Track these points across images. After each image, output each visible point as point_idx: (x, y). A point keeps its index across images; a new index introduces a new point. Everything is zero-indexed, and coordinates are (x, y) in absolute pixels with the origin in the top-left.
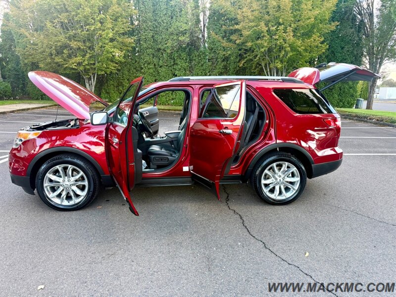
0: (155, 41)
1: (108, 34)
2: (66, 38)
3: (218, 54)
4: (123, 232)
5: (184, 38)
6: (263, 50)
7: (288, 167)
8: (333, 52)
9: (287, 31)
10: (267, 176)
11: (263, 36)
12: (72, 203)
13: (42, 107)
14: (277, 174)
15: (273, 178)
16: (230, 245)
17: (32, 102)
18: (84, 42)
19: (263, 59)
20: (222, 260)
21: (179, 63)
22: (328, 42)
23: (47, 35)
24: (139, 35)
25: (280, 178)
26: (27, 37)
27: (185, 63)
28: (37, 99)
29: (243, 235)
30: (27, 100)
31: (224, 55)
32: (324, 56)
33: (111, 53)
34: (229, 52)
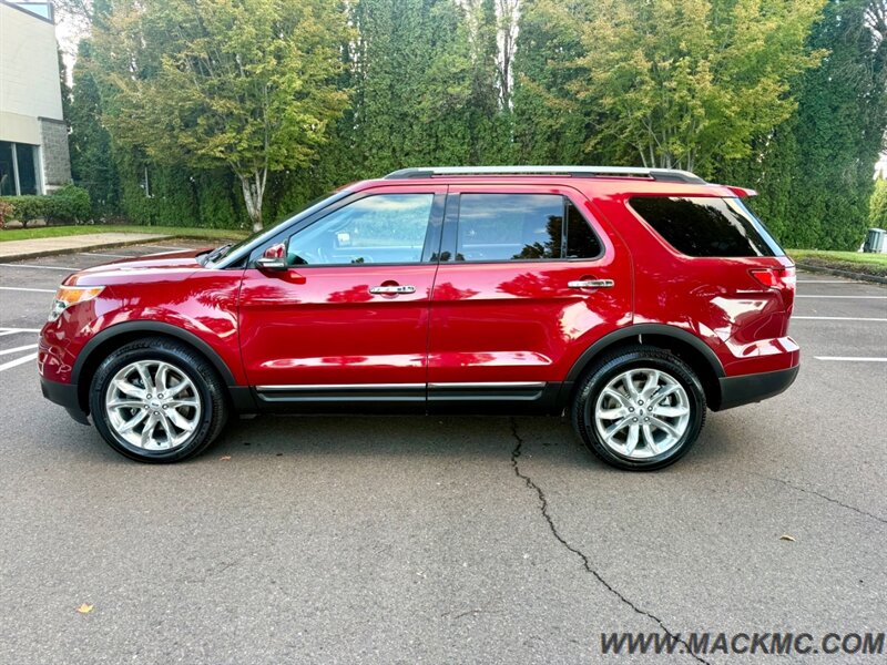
0: (395, 97)
1: (291, 81)
2: (203, 91)
3: (536, 125)
4: (266, 516)
5: (458, 89)
6: (639, 114)
7: (661, 382)
8: (810, 118)
9: (698, 69)
10: (611, 402)
11: (642, 83)
12: (165, 446)
13: (150, 241)
14: (634, 397)
15: (624, 408)
16: (502, 559)
17: (131, 229)
18: (242, 100)
19: (641, 136)
20: (478, 591)
21: (447, 145)
22: (800, 95)
23: (165, 87)
24: (361, 85)
25: (641, 408)
26: (123, 92)
27: (462, 145)
28: (143, 224)
29: (538, 536)
30: (123, 225)
31: (551, 126)
32: (789, 129)
33: (298, 123)
34: (562, 120)
